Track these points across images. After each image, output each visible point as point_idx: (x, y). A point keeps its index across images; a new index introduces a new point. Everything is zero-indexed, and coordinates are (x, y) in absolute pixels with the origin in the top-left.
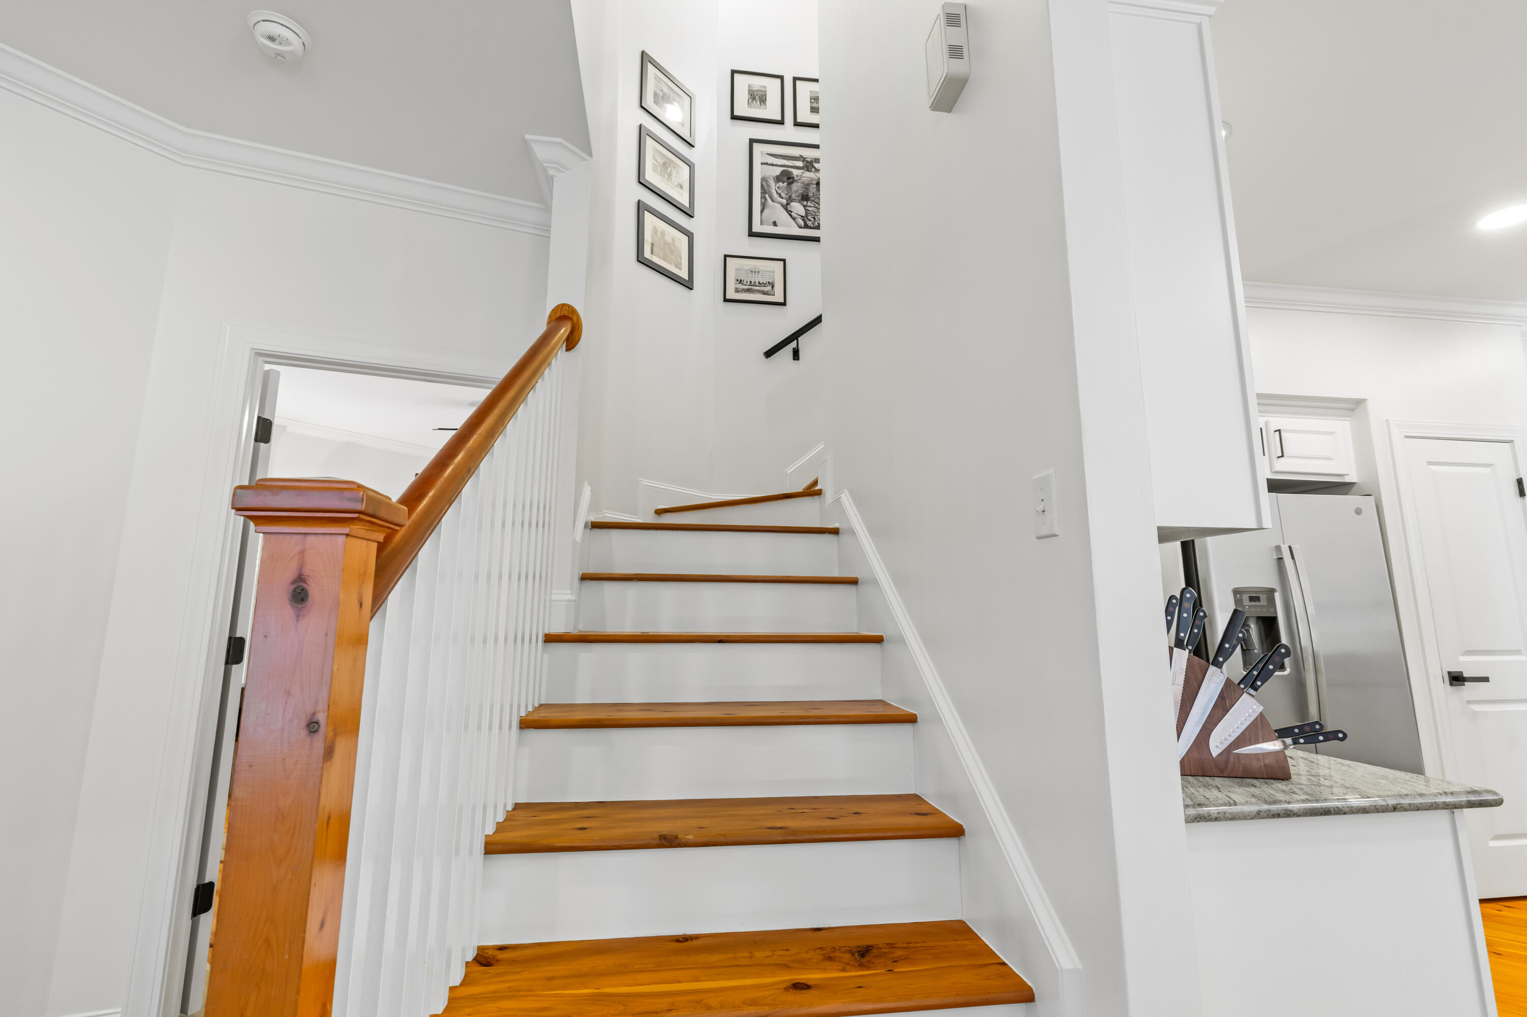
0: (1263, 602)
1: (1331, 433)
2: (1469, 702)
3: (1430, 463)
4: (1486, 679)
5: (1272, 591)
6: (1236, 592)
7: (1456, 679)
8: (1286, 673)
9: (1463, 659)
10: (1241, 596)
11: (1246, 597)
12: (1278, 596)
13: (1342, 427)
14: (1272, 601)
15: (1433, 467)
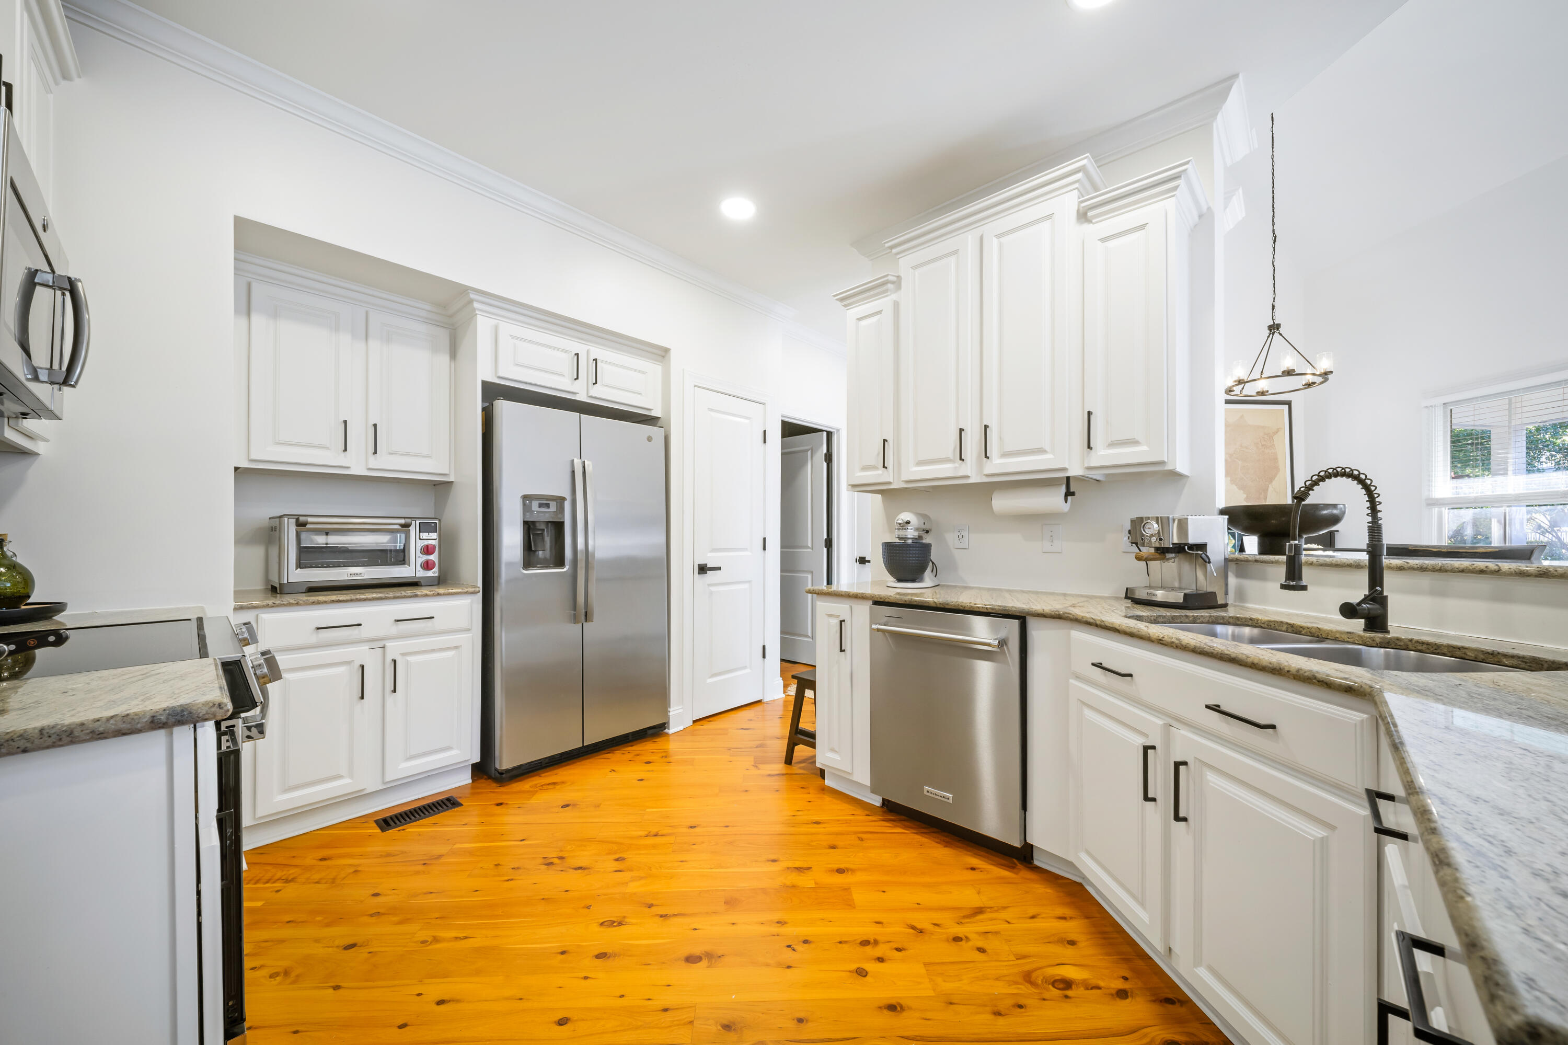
0: (553, 507)
1: (644, 373)
2: (709, 585)
3: (710, 410)
4: (719, 569)
5: (563, 499)
6: (525, 498)
7: (703, 569)
8: (565, 570)
9: (709, 555)
10: (531, 502)
11: (535, 505)
12: (567, 506)
13: (653, 369)
14: (561, 509)
15: (713, 414)
